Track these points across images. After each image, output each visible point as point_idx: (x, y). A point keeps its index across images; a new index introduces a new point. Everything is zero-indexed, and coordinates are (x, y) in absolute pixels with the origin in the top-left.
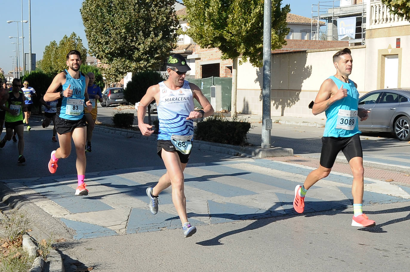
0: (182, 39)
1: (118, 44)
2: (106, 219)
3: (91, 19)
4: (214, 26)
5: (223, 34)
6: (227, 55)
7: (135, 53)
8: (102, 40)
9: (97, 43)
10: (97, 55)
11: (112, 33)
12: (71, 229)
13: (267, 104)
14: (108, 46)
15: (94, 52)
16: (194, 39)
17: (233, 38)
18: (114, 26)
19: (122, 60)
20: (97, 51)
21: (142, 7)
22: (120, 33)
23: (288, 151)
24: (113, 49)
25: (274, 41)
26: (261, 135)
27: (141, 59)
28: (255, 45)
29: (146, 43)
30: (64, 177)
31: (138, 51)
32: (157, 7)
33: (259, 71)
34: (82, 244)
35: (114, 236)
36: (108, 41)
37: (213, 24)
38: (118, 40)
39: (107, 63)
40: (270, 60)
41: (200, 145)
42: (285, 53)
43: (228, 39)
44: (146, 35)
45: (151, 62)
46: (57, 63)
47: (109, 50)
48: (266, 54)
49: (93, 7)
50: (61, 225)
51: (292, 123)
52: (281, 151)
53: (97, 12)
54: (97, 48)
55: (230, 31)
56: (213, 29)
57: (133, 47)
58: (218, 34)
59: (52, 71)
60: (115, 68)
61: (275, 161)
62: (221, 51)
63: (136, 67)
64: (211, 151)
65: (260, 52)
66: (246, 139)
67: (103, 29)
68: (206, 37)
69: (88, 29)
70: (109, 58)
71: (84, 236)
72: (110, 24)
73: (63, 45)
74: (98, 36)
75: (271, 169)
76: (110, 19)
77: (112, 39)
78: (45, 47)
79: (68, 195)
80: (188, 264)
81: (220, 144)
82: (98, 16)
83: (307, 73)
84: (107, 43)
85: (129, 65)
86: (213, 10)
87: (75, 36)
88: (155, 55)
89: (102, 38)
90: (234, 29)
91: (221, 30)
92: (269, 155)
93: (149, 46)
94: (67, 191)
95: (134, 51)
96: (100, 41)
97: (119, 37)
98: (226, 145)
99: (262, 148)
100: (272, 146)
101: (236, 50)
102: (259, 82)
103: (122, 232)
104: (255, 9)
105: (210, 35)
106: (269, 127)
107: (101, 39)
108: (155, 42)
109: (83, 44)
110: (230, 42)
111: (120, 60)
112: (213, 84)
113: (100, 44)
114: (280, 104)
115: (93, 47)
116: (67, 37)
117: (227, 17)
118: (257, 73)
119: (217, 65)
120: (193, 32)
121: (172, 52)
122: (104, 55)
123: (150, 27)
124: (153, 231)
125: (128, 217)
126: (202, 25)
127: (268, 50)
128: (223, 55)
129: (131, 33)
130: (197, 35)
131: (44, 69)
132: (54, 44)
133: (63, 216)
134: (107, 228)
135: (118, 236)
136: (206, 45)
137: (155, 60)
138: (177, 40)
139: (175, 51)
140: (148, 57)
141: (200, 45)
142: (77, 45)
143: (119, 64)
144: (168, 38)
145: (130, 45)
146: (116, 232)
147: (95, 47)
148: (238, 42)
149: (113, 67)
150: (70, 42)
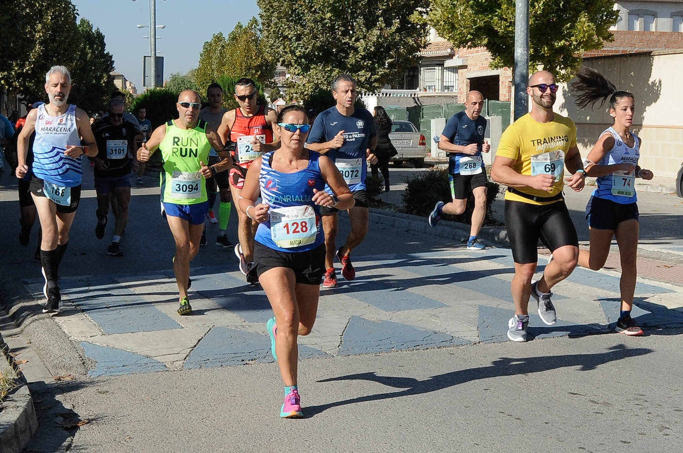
1: (317, 39)
2: (158, 345)
4: (475, 7)
5: (492, 21)
6: (500, 60)
7: (350, 56)
8: (289, 32)
9: (281, 38)
10: (281, 59)
11: (307, 20)
12: (90, 360)
14: (300, 44)
15: (277, 54)
16: (440, 31)
17: (510, 29)
18: (311, 7)
19: (325, 69)
20: (281, 52)
22: (323, 19)
24: (308, 49)
25: (586, 34)
27: (361, 68)
28: (553, 43)
29: (370, 38)
31: (355, 53)
33: (567, 90)
34: (98, 384)
35: (160, 373)
36: (300, 35)
37: (473, 3)
38: (319, 32)
39: (298, 74)
41: (410, 223)
42: (613, 57)
43: (501, 31)
44: (370, 24)
45: (378, 72)
46: (224, 73)
47: (303, 50)
48: (520, 59)
50: (78, 352)
54: (282, 47)
55: (504, 16)
56: (475, 14)
57: (347, 46)
58: (482, 22)
60: (313, 84)
62: (490, 53)
64: (427, 233)
65: (562, 55)
66: (491, 212)
67: (292, 13)
68: (461, 27)
69: (265, 11)
70: (303, 64)
71: (106, 372)
73: (235, 41)
74: (283, 25)
77: (307, 31)
78: (204, 44)
83: (653, 94)
84: (299, 38)
87: (256, 24)
88: (386, 60)
89: (290, 28)
90: (512, 13)
91: (488, 15)
93: (374, 43)
95: (349, 51)
96: (287, 34)
97: (320, 26)
102: (567, 110)
103: (177, 365)
105: (468, 24)
108: (386, 36)
110: (506, 37)
111: (322, 68)
112: (488, 114)
113: (286, 40)
115: (275, 44)
116: (241, 27)
118: (563, 95)
119: (496, 78)
120: (438, 19)
121: (418, 54)
122: (294, 59)
123: (376, 9)
124: (230, 366)
125: (199, 341)
126: (454, 6)
127: (523, 52)
128: (494, 59)
129: (343, 19)
130: (446, 23)
131: (201, 85)
132: (218, 38)
133: (89, 338)
134: (153, 358)
135: (166, 373)
136: (462, 43)
137: (387, 69)
138: (427, 32)
139: (423, 53)
140: (373, 64)
141: (452, 42)
142: (260, 41)
143: (319, 75)
144: (412, 29)
145: (341, 41)
146: (165, 366)
147: (277, 45)
149: (309, 82)
150: (246, 35)
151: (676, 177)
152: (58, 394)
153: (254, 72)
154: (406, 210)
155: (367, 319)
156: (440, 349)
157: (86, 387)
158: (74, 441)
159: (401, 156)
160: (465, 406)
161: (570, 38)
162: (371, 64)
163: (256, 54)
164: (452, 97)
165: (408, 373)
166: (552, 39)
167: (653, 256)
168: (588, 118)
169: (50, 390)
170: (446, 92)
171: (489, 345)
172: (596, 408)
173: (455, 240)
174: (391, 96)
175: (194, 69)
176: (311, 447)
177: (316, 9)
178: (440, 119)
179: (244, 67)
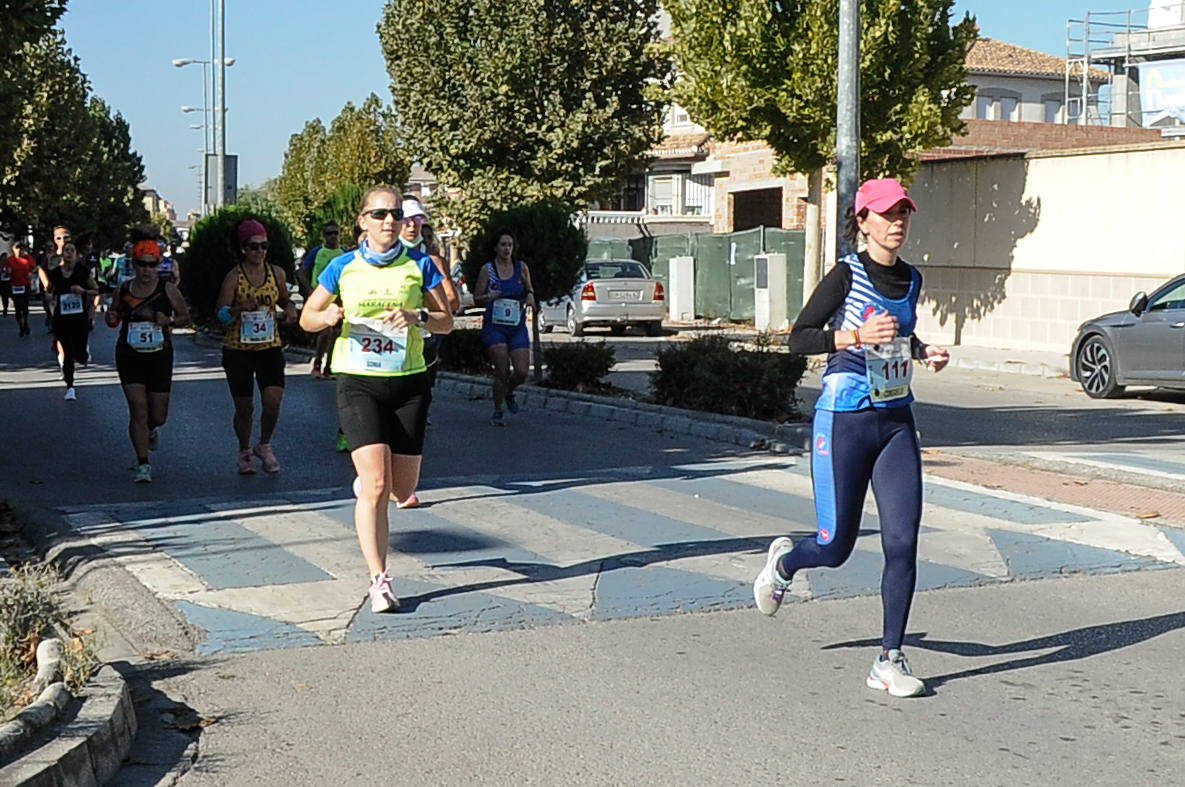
1: (486, 128)
2: (300, 604)
3: (409, 55)
4: (749, 75)
5: (777, 99)
6: (790, 162)
7: (539, 155)
8: (440, 116)
9: (425, 127)
10: (426, 160)
11: (468, 97)
12: (195, 629)
14: (457, 135)
15: (418, 152)
16: (693, 113)
17: (806, 112)
18: (476, 76)
19: (498, 177)
20: (426, 149)
21: (559, 20)
22: (495, 95)
24: (471, 144)
25: (926, 122)
27: (558, 175)
28: (874, 135)
29: (571, 127)
30: (238, 499)
31: (547, 151)
32: (603, 21)
34: (215, 665)
35: (311, 648)
36: (457, 121)
37: (747, 70)
38: (488, 116)
39: (454, 185)
41: (664, 419)
42: (965, 159)
43: (791, 115)
44: (571, 103)
45: (584, 182)
46: (324, 184)
47: (462, 146)
48: (844, 155)
49: (415, 20)
50: (174, 617)
51: (978, 364)
53: (427, 34)
54: (427, 141)
55: (797, 92)
56: (750, 86)
57: (533, 139)
58: (762, 100)
60: (478, 200)
62: (773, 149)
63: (541, 198)
64: (690, 434)
66: (795, 401)
67: (444, 84)
68: (728, 108)
69: (400, 82)
70: (462, 168)
71: (225, 646)
72: (461, 69)
74: (429, 105)
76: (463, 55)
77: (468, 114)
78: (290, 138)
81: (718, 417)
82: (428, 44)
83: (1027, 219)
84: (455, 125)
85: (519, 192)
86: (747, 29)
87: (377, 104)
88: (597, 161)
89: (440, 109)
90: (809, 87)
91: (770, 89)
93: (578, 134)
95: (536, 148)
96: (435, 118)
97: (490, 107)
98: (734, 418)
101: (815, 148)
103: (336, 637)
104: (871, 29)
105: (738, 103)
107: (438, 113)
108: (598, 123)
110: (798, 124)
111: (493, 174)
112: (764, 249)
113: (434, 128)
114: (951, 309)
115: (415, 135)
116: (352, 109)
117: (790, 51)
119: (776, 193)
120: (690, 94)
121: (648, 153)
122: (447, 161)
123: (582, 79)
124: (421, 637)
126: (717, 73)
128: (780, 160)
129: (528, 95)
130: (703, 101)
131: (285, 205)
132: (314, 128)
133: (188, 595)
134: (297, 625)
135: (320, 647)
136: (728, 133)
137: (599, 176)
138: (664, 118)
139: (656, 151)
140: (576, 168)
141: (712, 131)
142: (383, 132)
143: (489, 186)
144: (638, 112)
145: (523, 131)
146: (317, 637)
147: (420, 137)
148: (822, 126)
149: (471, 197)
150: (361, 123)
151: (1069, 351)
152: (155, 679)
154: (654, 398)
156: (752, 610)
157: (199, 669)
158: (200, 749)
159: (625, 318)
160: (811, 693)
161: (900, 128)
162: (573, 169)
163: (376, 154)
164: (701, 224)
166: (872, 129)
167: (1057, 468)
168: (926, 257)
169: (140, 674)
170: (690, 217)
171: (829, 602)
172: (1013, 691)
173: (740, 445)
174: (601, 221)
175: (273, 178)
176: (581, 756)
177: (483, 79)
178: (684, 257)
179: (356, 175)
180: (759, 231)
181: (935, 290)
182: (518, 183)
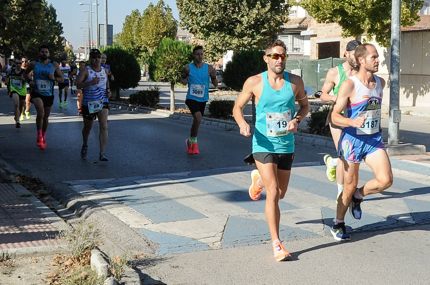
0: (295, 12)
1: (216, 15)
2: (197, 230)
5: (344, 6)
6: (348, 32)
7: (237, 27)
8: (196, 10)
9: (190, 14)
10: (190, 28)
11: (208, 2)
12: (152, 243)
13: (395, 92)
14: (204, 18)
15: (187, 25)
16: (309, 11)
17: (356, 11)
19: (221, 36)
20: (190, 24)
23: (420, 148)
24: (209, 22)
25: (405, 16)
26: (388, 129)
27: (245, 35)
28: (383, 21)
29: (251, 15)
30: (146, 178)
31: (241, 25)
33: (387, 52)
34: (167, 260)
35: (207, 251)
36: (204, 12)
38: (217, 11)
39: (202, 39)
40: (399, 39)
41: (314, 140)
42: (418, 31)
43: (350, 13)
44: (251, 6)
45: (256, 38)
46: (140, 37)
47: (205, 22)
48: (394, 31)
50: (141, 237)
51: (426, 115)
52: (411, 148)
54: (191, 20)
55: (353, 3)
57: (235, 20)
58: (338, 6)
59: (133, 46)
60: (212, 45)
61: (404, 161)
62: (341, 26)
63: (238, 44)
65: (388, 29)
68: (324, 9)
70: (205, 32)
71: (168, 251)
73: (148, 16)
74: (191, 5)
75: (399, 170)
77: (208, 10)
78: (126, 17)
79: (149, 200)
80: (297, 284)
84: (202, 14)
85: (229, 42)
87: (163, 4)
88: (261, 30)
89: (196, 7)
91: (341, 1)
92: (397, 152)
93: (254, 19)
94: (150, 196)
95: (236, 24)
96: (194, 11)
97: (217, 6)
99: (389, 144)
100: (400, 143)
101: (359, 26)
102: (387, 65)
103: (217, 245)
105: (328, 7)
106: (398, 120)
108: (262, 14)
109: (173, 15)
110: (353, 16)
111: (219, 35)
113: (194, 15)
114: (411, 91)
115: (185, 18)
116: (152, 6)
118: (384, 55)
119: (338, 43)
120: (307, 3)
121: (282, 26)
122: (199, 29)
124: (255, 245)
125: (225, 226)
127: (397, 27)
128: (344, 31)
129: (233, 2)
130: (313, 6)
131: (124, 45)
132: (136, 13)
133: (144, 226)
134: (198, 240)
135: (211, 250)
136: (323, 20)
137: (262, 36)
138: (289, 12)
139: (286, 26)
140: (253, 32)
141: (316, 19)
142: (165, 15)
143: (217, 40)
144: (278, 10)
145: (231, 17)
146: (209, 246)
147: (187, 19)
148: (362, 17)
149: (210, 44)
150: (156, 11)
153: (161, 36)
154: (309, 131)
155: (333, 209)
157: (160, 263)
162: (251, 33)
163: (163, 24)
164: (301, 55)
165: (382, 247)
166: (382, 19)
170: (295, 52)
175: (117, 34)
178: (297, 69)
179: (155, 33)
180: (331, 59)
181: (405, 84)
182: (229, 38)
